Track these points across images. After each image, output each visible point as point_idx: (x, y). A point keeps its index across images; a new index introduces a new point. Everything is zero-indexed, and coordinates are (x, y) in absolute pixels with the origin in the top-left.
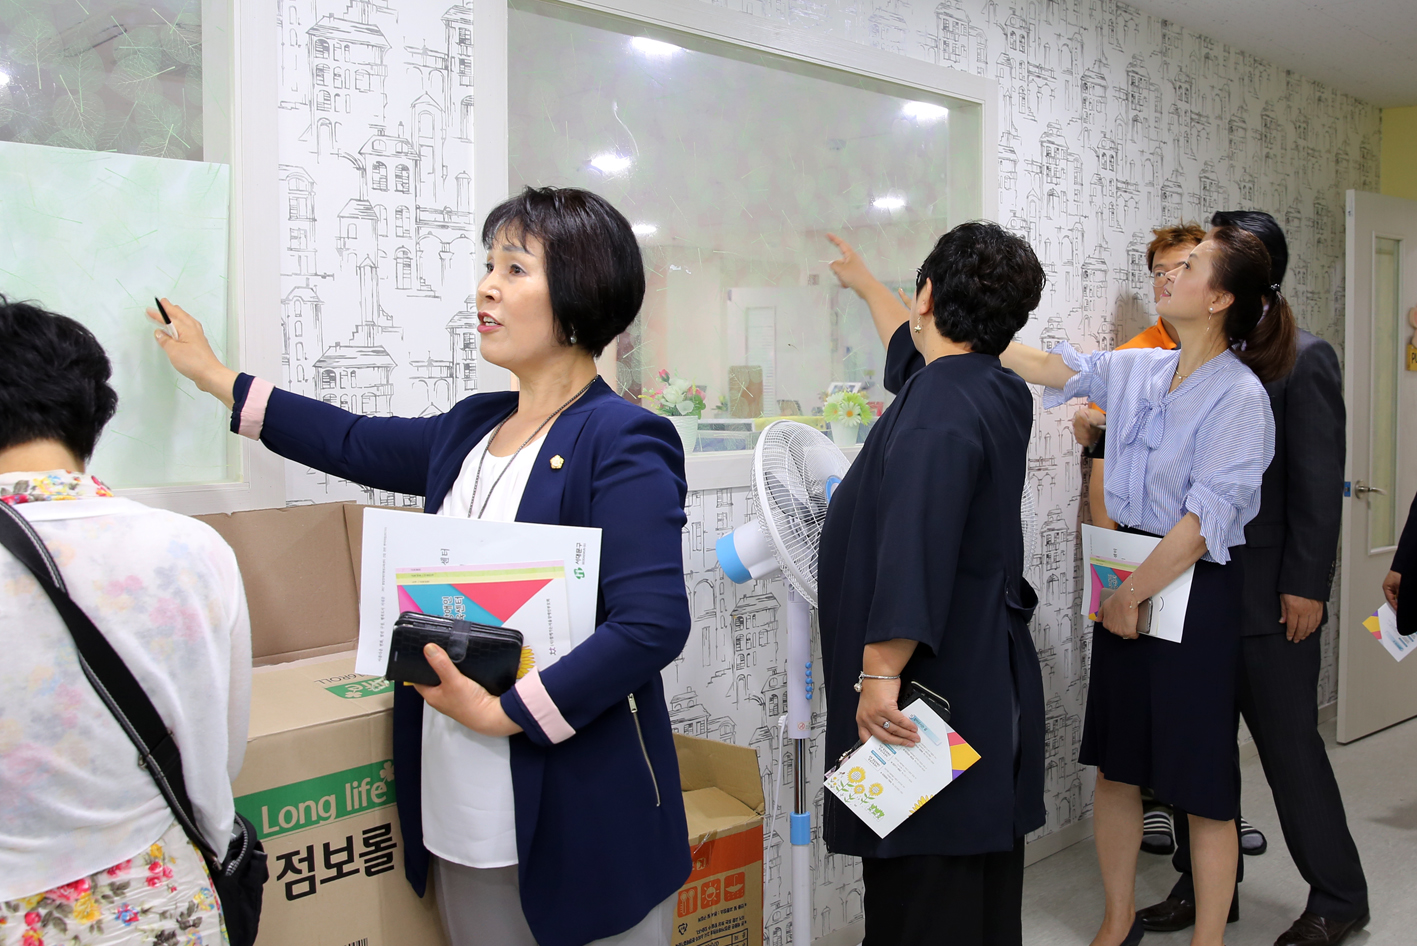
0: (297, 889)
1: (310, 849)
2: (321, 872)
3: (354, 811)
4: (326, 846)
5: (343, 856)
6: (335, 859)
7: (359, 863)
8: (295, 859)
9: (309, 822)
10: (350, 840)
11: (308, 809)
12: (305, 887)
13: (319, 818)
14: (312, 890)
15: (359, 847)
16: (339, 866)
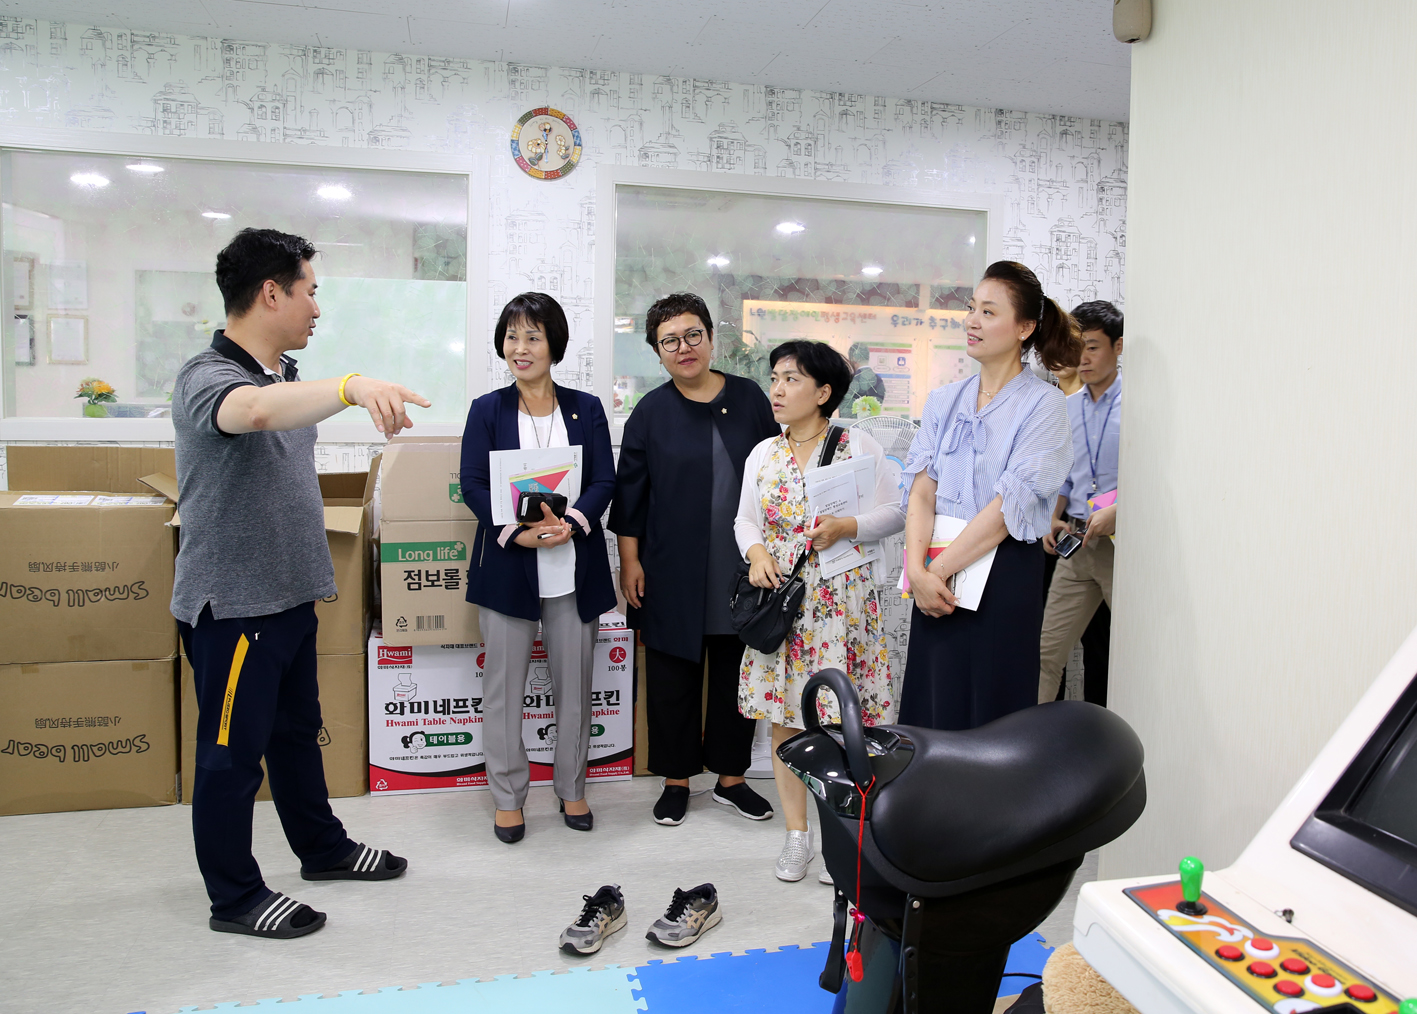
0: (412, 586)
1: (419, 571)
2: (424, 582)
3: (441, 560)
4: (427, 572)
5: (435, 578)
6: (430, 578)
7: (442, 582)
8: (412, 574)
9: (419, 560)
10: (438, 571)
11: (419, 554)
12: (416, 586)
13: (425, 559)
14: (420, 588)
15: (442, 576)
16: (433, 581)
